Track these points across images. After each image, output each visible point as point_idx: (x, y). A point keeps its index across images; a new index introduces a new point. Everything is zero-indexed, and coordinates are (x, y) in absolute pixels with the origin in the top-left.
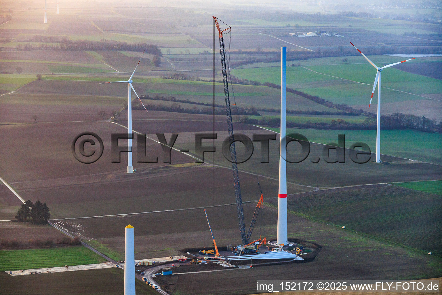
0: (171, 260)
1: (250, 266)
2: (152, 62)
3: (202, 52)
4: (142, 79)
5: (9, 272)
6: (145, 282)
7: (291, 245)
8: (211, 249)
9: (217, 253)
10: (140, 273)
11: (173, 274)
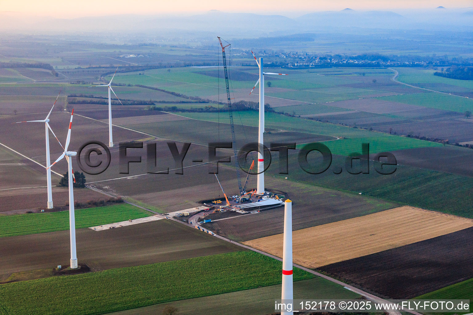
0: (198, 210)
1: (257, 211)
2: (52, 74)
3: (77, 67)
4: (57, 84)
5: (93, 228)
6: (199, 229)
7: (268, 193)
8: (218, 199)
9: (229, 203)
10: (187, 222)
11: (211, 221)
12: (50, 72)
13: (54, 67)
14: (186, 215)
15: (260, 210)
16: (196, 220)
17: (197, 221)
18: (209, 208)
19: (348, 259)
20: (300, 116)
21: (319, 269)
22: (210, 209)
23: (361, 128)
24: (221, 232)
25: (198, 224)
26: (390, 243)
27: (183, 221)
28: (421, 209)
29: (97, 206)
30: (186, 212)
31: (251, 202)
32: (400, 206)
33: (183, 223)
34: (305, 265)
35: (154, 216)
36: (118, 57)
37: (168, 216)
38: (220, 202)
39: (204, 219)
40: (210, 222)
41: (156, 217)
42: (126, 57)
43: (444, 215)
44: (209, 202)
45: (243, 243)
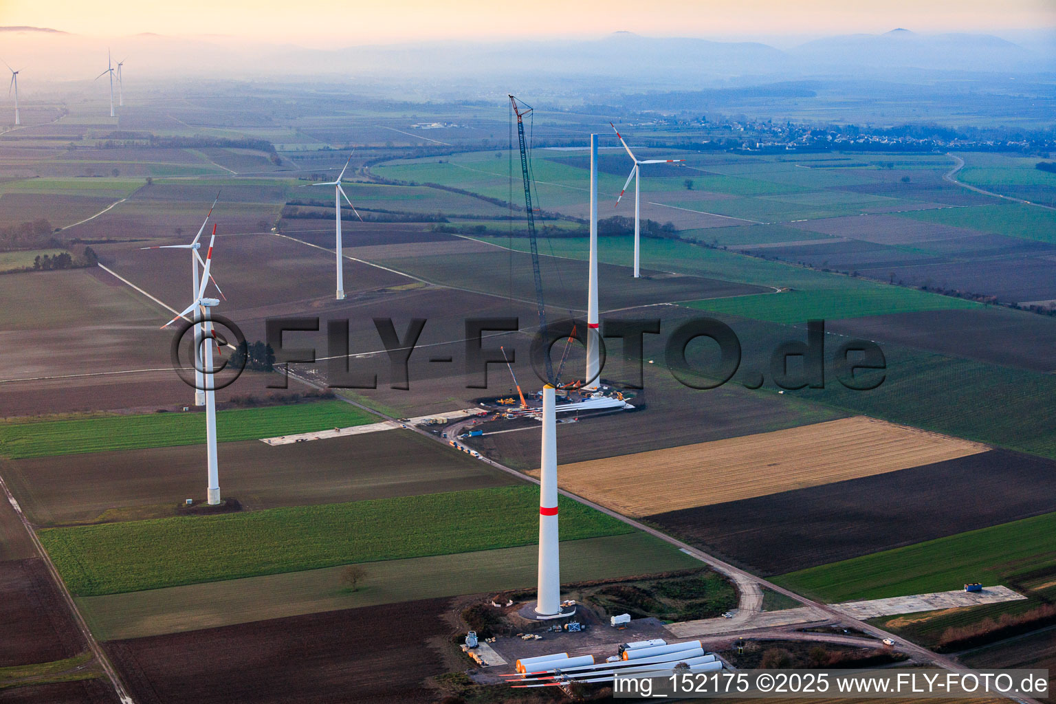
0: (465, 415)
1: (574, 419)
2: (270, 160)
3: (322, 148)
4: (273, 181)
5: (266, 441)
6: (456, 447)
7: (605, 388)
8: (509, 397)
9: (525, 403)
10: (439, 434)
11: (483, 434)
12: (267, 155)
13: (277, 147)
14: (441, 422)
15: (579, 417)
16: (455, 433)
17: (458, 432)
18: (487, 411)
19: (707, 504)
20: (725, 248)
21: (647, 520)
22: (488, 414)
23: (837, 272)
24: (493, 452)
25: (457, 439)
26: (798, 480)
27: (433, 433)
28: (886, 422)
29: (286, 404)
30: (441, 417)
31: (570, 402)
32: (848, 416)
33: (430, 435)
34: (625, 512)
35: (382, 423)
36: (409, 128)
37: (408, 423)
38: (511, 400)
39: (472, 430)
40: (481, 436)
41: (385, 425)
42: (423, 128)
43: (925, 434)
44: (490, 401)
45: (527, 472)
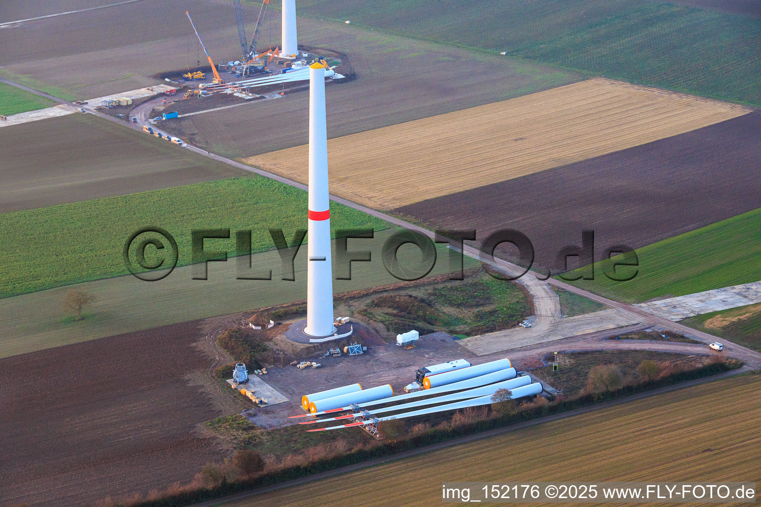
1: (280, 94)
6: (152, 133)
7: (306, 55)
8: (197, 70)
9: (218, 77)
10: (127, 118)
11: (179, 116)
14: (125, 104)
15: (285, 90)
16: (145, 115)
17: (148, 117)
18: (176, 88)
19: (461, 190)
21: (400, 212)
22: (177, 91)
24: (197, 138)
25: (150, 123)
26: (553, 156)
27: (119, 117)
28: (628, 85)
30: (125, 97)
31: (267, 74)
32: (584, 78)
33: (117, 120)
34: (371, 204)
35: (55, 108)
37: (86, 106)
38: (200, 74)
40: (177, 118)
41: (59, 110)
43: (674, 96)
44: (176, 75)
45: (244, 160)
